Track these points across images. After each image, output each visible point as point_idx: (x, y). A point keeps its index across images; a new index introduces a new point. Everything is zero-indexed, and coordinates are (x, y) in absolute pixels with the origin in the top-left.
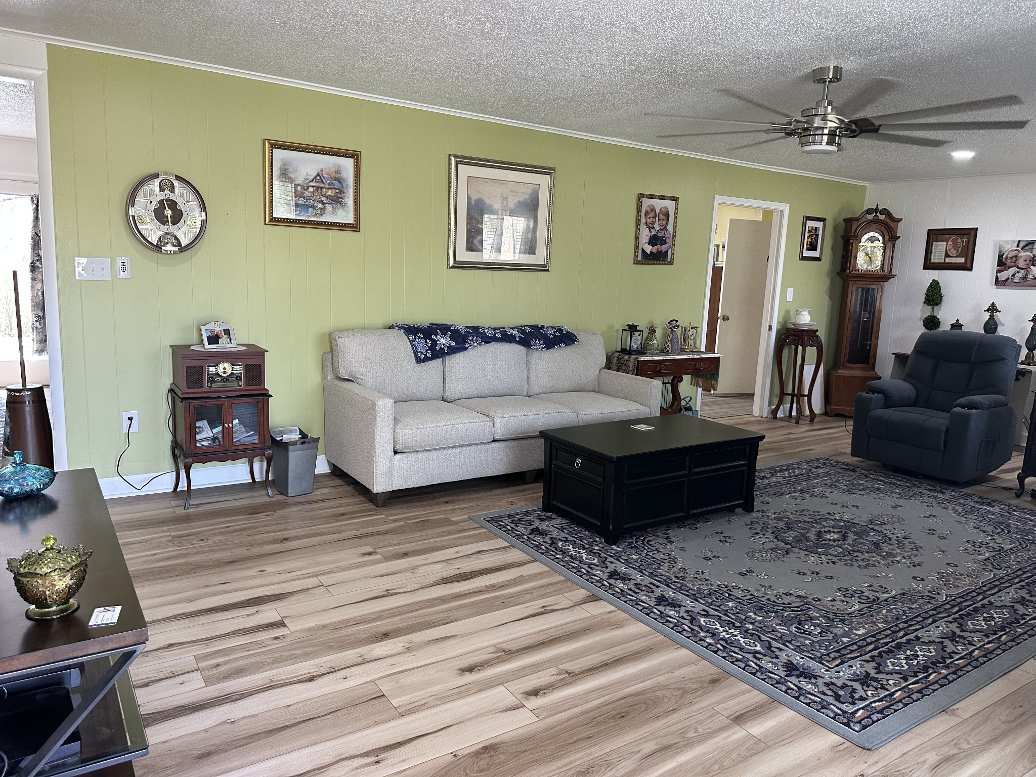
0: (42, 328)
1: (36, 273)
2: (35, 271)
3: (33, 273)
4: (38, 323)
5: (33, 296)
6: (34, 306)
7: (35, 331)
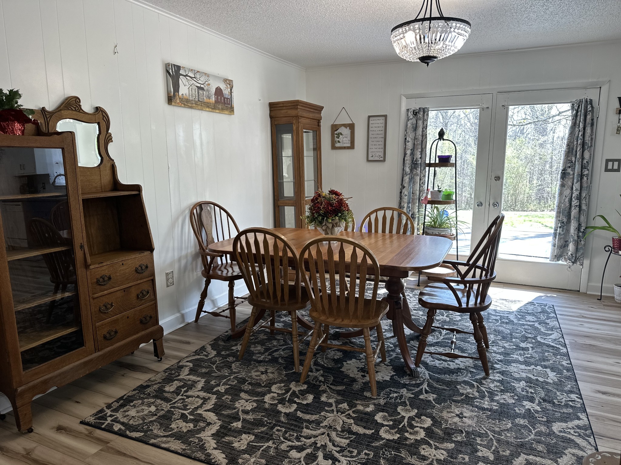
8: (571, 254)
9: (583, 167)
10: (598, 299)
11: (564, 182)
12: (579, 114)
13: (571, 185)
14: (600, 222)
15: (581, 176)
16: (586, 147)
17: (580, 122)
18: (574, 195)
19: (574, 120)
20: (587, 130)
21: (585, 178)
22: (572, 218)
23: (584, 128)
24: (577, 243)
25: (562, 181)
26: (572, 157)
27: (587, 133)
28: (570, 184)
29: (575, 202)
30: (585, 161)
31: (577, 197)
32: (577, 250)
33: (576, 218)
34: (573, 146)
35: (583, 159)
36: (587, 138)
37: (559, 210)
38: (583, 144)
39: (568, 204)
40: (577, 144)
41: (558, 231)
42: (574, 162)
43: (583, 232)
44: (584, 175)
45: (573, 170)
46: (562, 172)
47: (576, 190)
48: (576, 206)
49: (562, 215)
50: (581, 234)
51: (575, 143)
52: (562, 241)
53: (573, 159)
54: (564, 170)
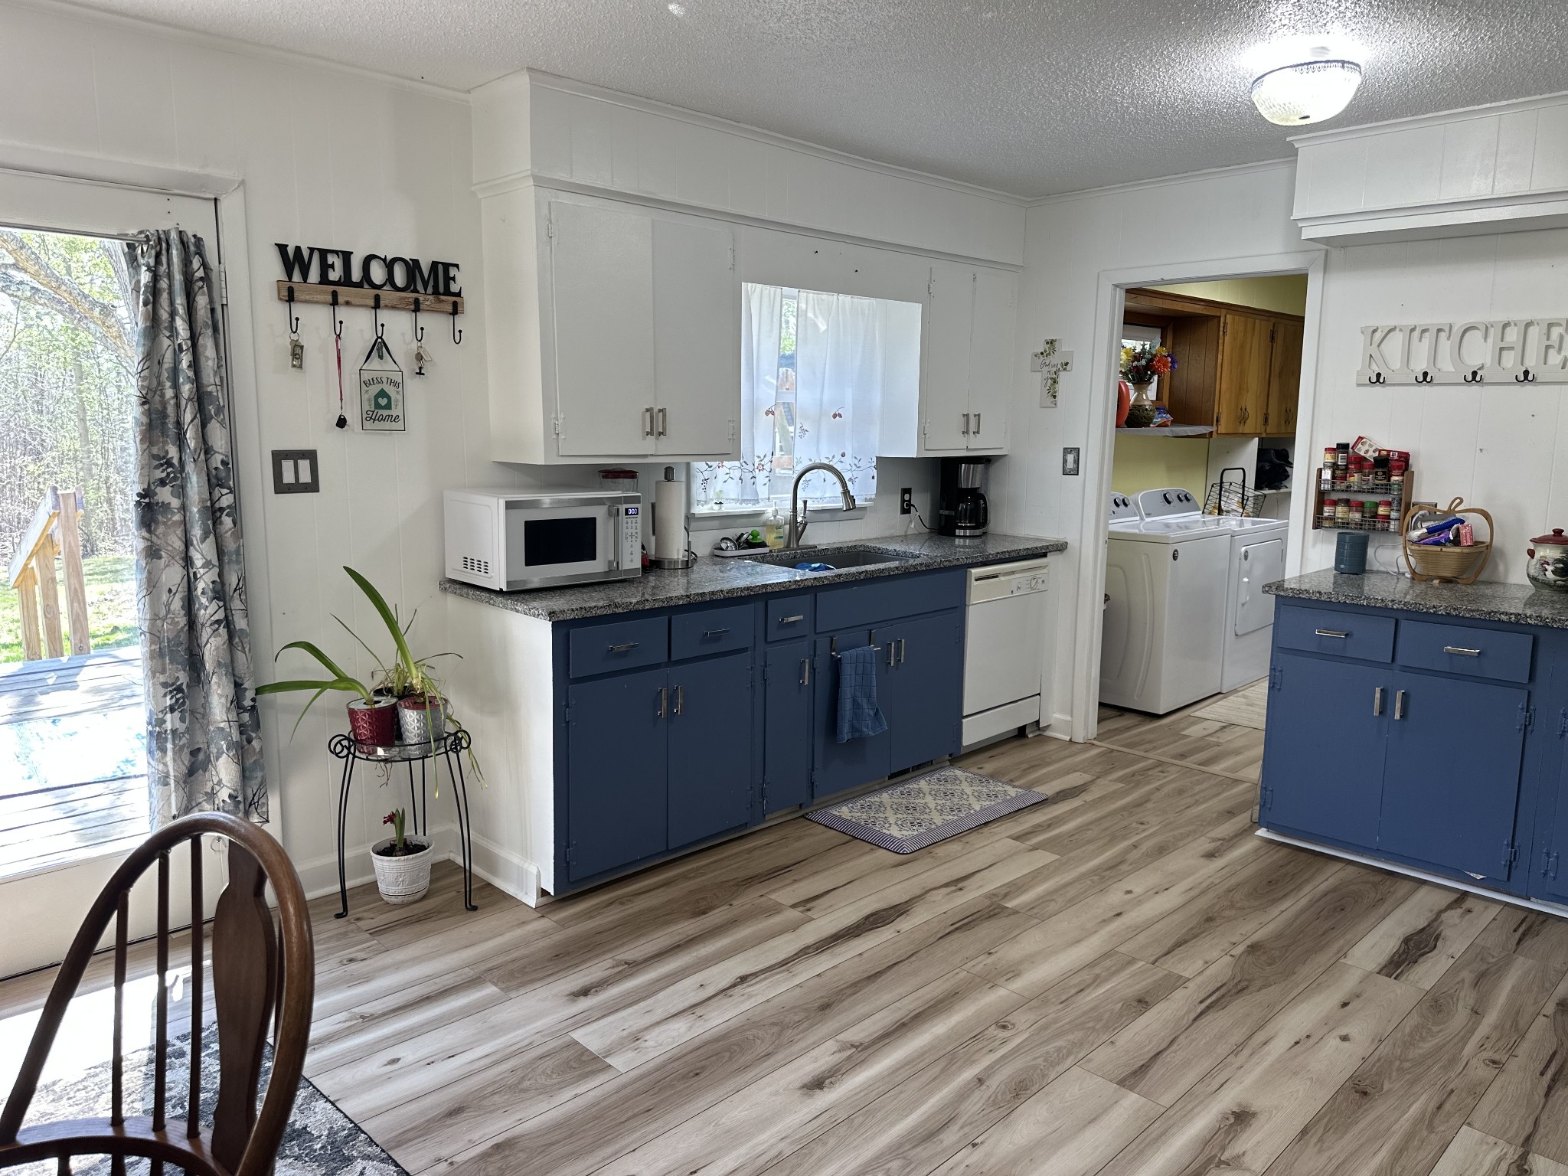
0: (188, 730)
1: (161, 530)
2: (157, 523)
3: (149, 531)
4: (177, 714)
5: (155, 618)
6: (161, 654)
7: (169, 746)
8: (230, 796)
9: (215, 481)
10: (339, 916)
11: (154, 539)
12: (164, 284)
13: (183, 547)
14: (301, 665)
15: (213, 513)
16: (212, 409)
17: (173, 314)
18: (201, 585)
19: (150, 307)
20: (206, 347)
21: (227, 521)
22: (209, 666)
23: (194, 338)
24: (242, 752)
25: (146, 535)
26: (165, 443)
27: (207, 358)
28: (178, 545)
29: (208, 610)
30: (216, 461)
31: (214, 590)
32: (245, 775)
33: (226, 665)
34: (164, 404)
35: (208, 450)
36: (209, 377)
37: (156, 647)
38: (201, 398)
39: (182, 621)
40: (177, 396)
41: (168, 726)
42: (175, 461)
43: (253, 707)
44: (221, 509)
45: (181, 491)
46: (138, 503)
47: (207, 564)
48: (218, 622)
49: (171, 662)
50: (246, 717)
51: (169, 393)
52: (186, 758)
53: (173, 452)
54: (146, 494)
